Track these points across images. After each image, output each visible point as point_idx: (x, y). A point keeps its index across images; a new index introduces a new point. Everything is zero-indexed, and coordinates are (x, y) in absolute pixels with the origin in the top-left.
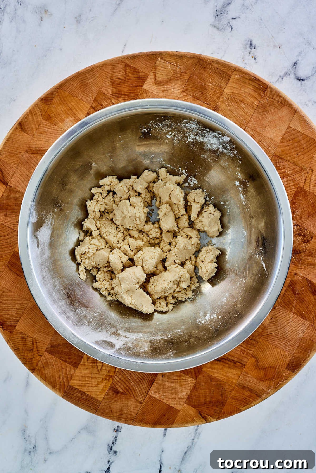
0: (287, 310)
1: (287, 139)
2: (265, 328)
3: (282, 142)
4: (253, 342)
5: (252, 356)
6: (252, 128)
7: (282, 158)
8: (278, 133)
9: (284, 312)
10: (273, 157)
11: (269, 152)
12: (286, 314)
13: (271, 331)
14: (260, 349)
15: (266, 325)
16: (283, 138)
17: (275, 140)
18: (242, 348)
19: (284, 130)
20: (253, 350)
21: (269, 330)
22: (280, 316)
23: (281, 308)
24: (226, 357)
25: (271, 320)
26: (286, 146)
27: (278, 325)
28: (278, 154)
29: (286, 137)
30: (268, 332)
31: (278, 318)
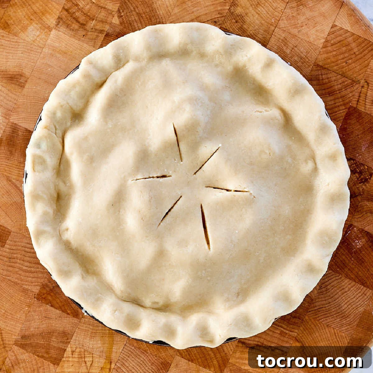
0: (341, 276)
1: (332, 42)
2: (312, 301)
3: (325, 47)
4: (296, 320)
5: (296, 339)
6: (284, 29)
7: (325, 68)
8: (318, 34)
9: (337, 278)
10: (314, 67)
11: (308, 60)
12: (339, 281)
13: (320, 305)
14: (307, 329)
15: (313, 296)
16: (327, 41)
17: (315, 44)
18: (282, 329)
19: (327, 30)
20: (297, 331)
21: (317, 304)
22: (332, 284)
23: (333, 273)
24: (261, 342)
25: (319, 289)
26: (331, 52)
27: (329, 296)
28: (321, 64)
29: (331, 39)
30: (316, 307)
31: (329, 287)
